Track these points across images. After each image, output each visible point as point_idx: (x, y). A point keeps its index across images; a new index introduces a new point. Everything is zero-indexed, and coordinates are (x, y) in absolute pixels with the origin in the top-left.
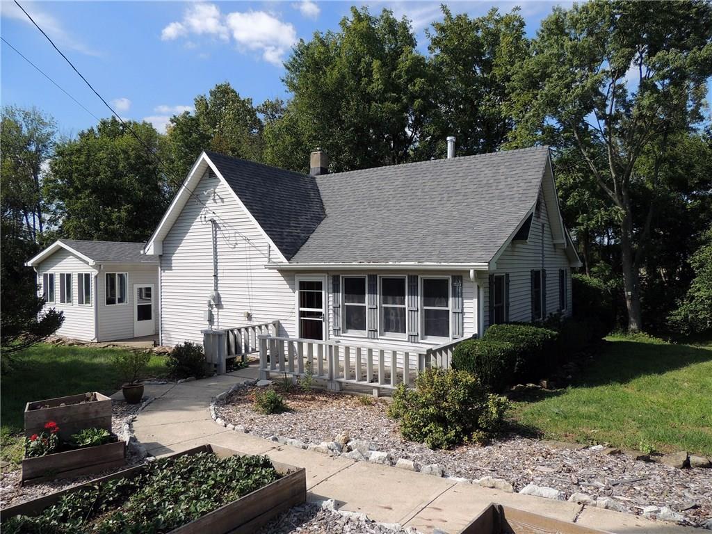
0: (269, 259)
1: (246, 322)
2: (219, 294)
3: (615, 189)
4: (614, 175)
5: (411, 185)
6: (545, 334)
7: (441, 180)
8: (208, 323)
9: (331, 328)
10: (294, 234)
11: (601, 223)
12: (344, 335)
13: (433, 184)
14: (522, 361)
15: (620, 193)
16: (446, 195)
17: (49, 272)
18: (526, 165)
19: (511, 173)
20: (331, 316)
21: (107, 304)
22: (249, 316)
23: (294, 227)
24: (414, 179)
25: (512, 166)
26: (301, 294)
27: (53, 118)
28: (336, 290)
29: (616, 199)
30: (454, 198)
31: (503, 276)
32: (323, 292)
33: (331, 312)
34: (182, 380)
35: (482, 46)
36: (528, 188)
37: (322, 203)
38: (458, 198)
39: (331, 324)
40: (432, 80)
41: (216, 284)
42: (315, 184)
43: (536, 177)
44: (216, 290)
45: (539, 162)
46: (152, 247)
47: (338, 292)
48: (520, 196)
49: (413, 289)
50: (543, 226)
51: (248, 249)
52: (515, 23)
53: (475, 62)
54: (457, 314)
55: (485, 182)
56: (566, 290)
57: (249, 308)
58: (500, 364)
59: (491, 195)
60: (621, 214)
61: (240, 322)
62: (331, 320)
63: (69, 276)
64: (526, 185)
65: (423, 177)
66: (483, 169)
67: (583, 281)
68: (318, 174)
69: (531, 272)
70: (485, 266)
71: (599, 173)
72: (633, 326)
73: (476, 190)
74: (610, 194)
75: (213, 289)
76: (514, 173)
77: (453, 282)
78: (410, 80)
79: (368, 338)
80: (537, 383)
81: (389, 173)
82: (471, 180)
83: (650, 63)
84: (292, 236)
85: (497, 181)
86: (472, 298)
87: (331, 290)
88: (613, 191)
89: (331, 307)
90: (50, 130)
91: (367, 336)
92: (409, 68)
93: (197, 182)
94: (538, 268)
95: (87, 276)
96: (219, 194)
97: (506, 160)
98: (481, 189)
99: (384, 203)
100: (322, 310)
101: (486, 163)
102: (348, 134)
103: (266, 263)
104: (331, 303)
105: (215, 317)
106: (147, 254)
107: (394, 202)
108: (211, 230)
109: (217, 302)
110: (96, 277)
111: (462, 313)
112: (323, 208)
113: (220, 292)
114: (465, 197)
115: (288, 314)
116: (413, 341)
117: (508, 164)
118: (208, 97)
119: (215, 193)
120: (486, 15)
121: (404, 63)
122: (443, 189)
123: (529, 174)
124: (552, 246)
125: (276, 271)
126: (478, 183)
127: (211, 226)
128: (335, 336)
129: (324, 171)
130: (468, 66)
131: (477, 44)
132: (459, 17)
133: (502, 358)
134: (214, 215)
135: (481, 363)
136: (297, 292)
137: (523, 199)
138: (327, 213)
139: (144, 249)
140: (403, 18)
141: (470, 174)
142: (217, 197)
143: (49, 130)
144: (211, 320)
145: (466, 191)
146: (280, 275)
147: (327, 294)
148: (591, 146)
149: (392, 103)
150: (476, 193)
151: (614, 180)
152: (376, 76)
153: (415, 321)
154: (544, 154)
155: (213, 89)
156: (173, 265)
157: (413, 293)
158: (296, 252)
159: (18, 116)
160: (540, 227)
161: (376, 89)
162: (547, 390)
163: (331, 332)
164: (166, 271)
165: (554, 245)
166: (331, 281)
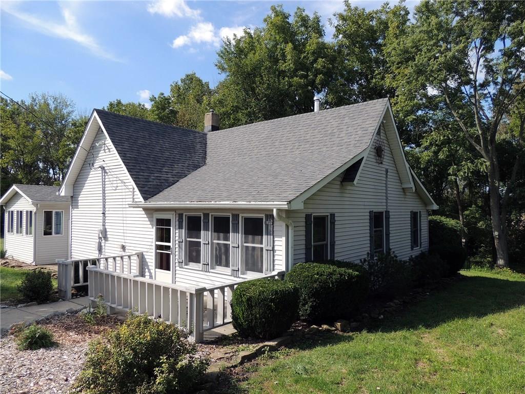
0: (134, 199)
1: (121, 253)
2: (106, 229)
3: (482, 144)
4: (480, 132)
5: (273, 137)
6: (341, 275)
7: (296, 131)
8: (98, 252)
9: (177, 261)
10: (162, 178)
11: (468, 174)
12: (186, 267)
13: (289, 135)
14: (315, 301)
15: (486, 147)
16: (297, 144)
17: (11, 209)
18: (366, 115)
19: (353, 123)
20: (177, 250)
21: (44, 235)
22: (123, 248)
23: (165, 172)
24: (276, 131)
25: (354, 117)
26: (157, 229)
27: (72, 101)
28: (180, 227)
29: (483, 153)
30: (302, 146)
31: (328, 216)
32: (171, 228)
33: (177, 246)
34: (22, 305)
35: (375, 32)
36: (364, 135)
37: (205, 154)
38: (306, 146)
39: (177, 257)
40: (333, 60)
41: (104, 220)
42: (205, 139)
43: (373, 125)
44: (104, 225)
45: (378, 113)
46: (64, 189)
47: (182, 228)
48: (356, 142)
49: (235, 227)
50: (387, 171)
51: (124, 191)
52: (402, 12)
53: (371, 45)
54: (269, 251)
55: (329, 132)
56: (421, 230)
57: (123, 241)
58: (269, 307)
59: (332, 143)
60: (486, 165)
61: (118, 252)
62: (177, 253)
63: (21, 212)
64: (364, 132)
65: (283, 129)
66: (331, 121)
67: (441, 222)
68: (209, 131)
69: (370, 212)
70: (285, 205)
71: (467, 131)
72: (501, 262)
73: (321, 139)
74: (478, 148)
75: (101, 224)
76: (355, 122)
77: (267, 220)
78: (315, 61)
79: (202, 271)
80: (332, 325)
81: (259, 128)
82: (320, 131)
83: (506, 32)
84: (160, 180)
85: (340, 130)
86: (281, 237)
87: (177, 227)
88: (481, 146)
89: (177, 242)
90: (71, 109)
91: (201, 269)
92: (314, 50)
93: (94, 136)
94: (381, 208)
95: (31, 212)
96: (107, 145)
97: (351, 112)
98: (326, 138)
99: (250, 152)
100: (170, 244)
101: (334, 115)
102: (263, 103)
103: (131, 203)
104: (177, 238)
105: (103, 247)
106: (61, 195)
107: (256, 151)
108: (101, 175)
109: (104, 235)
110: (35, 213)
111: (273, 250)
112: (205, 158)
113: (106, 227)
114: (312, 145)
115: (148, 247)
116: (235, 275)
117: (351, 115)
118: (180, 83)
119: (105, 144)
120: (380, 8)
121: (311, 47)
122: (296, 139)
123: (368, 123)
124: (402, 190)
125: (141, 209)
126: (325, 133)
127: (101, 172)
128: (180, 268)
129: (215, 128)
130: (364, 48)
131: (371, 30)
132: (356, 9)
133: (272, 300)
134: (103, 163)
135: (251, 304)
136: (154, 228)
137: (358, 145)
138: (207, 162)
139: (59, 191)
140: (314, 14)
141: (320, 126)
142: (106, 148)
143: (69, 109)
144: (100, 249)
145: (314, 140)
146: (143, 212)
147: (174, 230)
148: (460, 107)
149: (301, 78)
150: (320, 142)
151: (481, 136)
152: (289, 57)
153: (236, 257)
154: (382, 105)
155: (184, 77)
156: (79, 204)
157: (235, 231)
158: (158, 193)
159: (50, 100)
160: (384, 173)
161: (288, 67)
162: (341, 333)
163: (177, 264)
164: (75, 209)
165: (403, 189)
166: (177, 218)
